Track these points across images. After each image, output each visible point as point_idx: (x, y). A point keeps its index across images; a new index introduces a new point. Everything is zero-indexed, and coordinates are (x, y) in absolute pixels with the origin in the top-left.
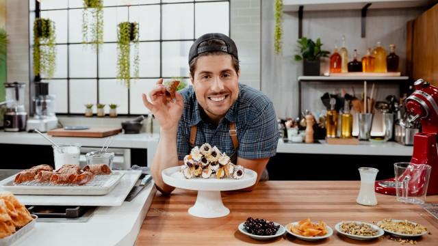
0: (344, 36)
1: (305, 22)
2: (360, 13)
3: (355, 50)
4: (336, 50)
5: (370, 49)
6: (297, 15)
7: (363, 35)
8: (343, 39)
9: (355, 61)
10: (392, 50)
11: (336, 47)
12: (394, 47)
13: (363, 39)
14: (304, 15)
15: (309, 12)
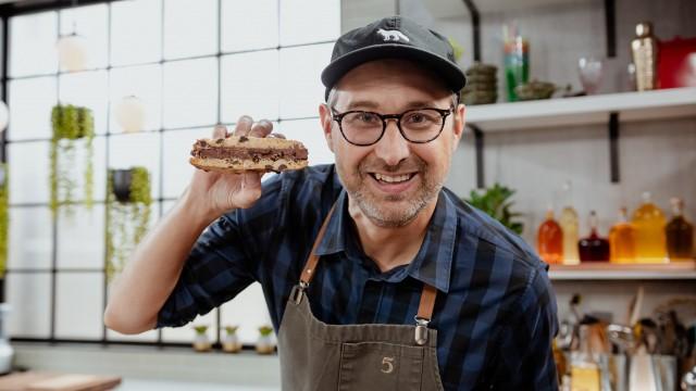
0: (569, 183)
1: (490, 155)
2: (606, 132)
3: (593, 213)
4: (552, 213)
5: (624, 210)
7: (615, 178)
8: (566, 187)
9: (594, 237)
10: (676, 211)
11: (550, 207)
12: (681, 205)
13: (615, 186)
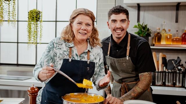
2: (175, 8)
6: (137, 8)
13: (177, 23)
14: (141, 8)
15: (144, 7)
